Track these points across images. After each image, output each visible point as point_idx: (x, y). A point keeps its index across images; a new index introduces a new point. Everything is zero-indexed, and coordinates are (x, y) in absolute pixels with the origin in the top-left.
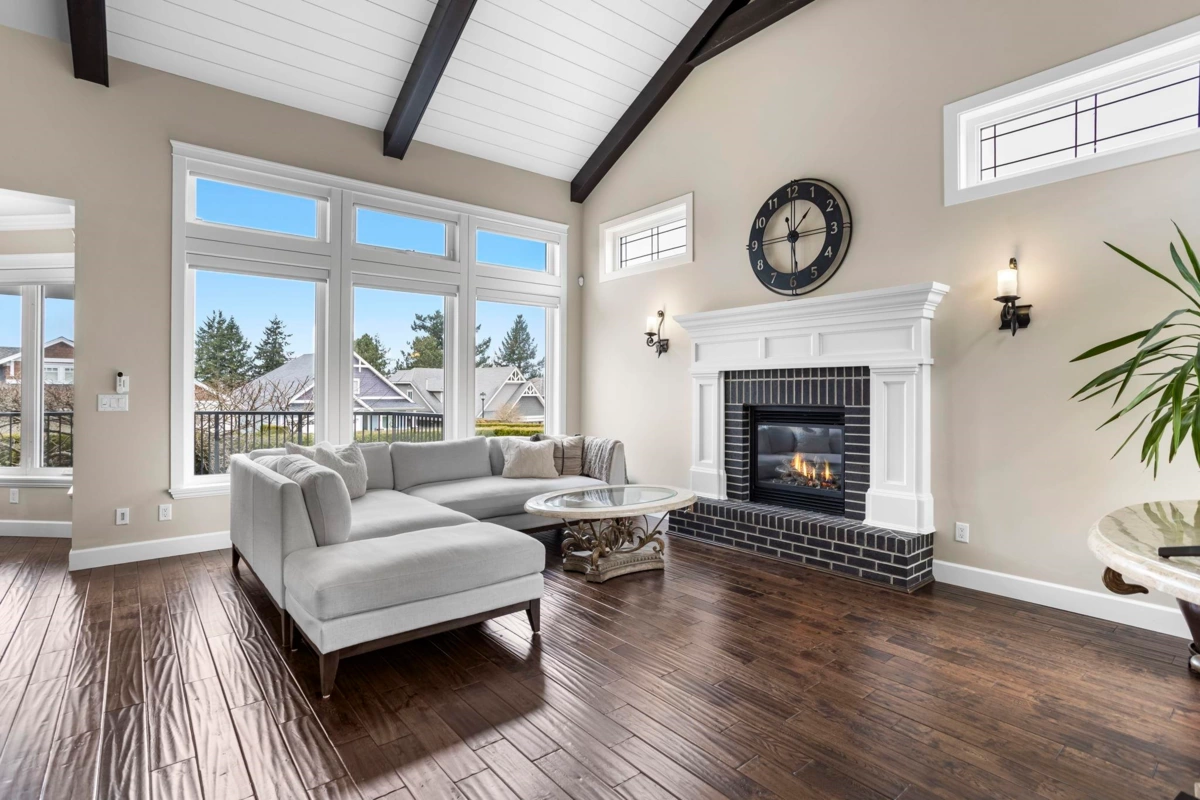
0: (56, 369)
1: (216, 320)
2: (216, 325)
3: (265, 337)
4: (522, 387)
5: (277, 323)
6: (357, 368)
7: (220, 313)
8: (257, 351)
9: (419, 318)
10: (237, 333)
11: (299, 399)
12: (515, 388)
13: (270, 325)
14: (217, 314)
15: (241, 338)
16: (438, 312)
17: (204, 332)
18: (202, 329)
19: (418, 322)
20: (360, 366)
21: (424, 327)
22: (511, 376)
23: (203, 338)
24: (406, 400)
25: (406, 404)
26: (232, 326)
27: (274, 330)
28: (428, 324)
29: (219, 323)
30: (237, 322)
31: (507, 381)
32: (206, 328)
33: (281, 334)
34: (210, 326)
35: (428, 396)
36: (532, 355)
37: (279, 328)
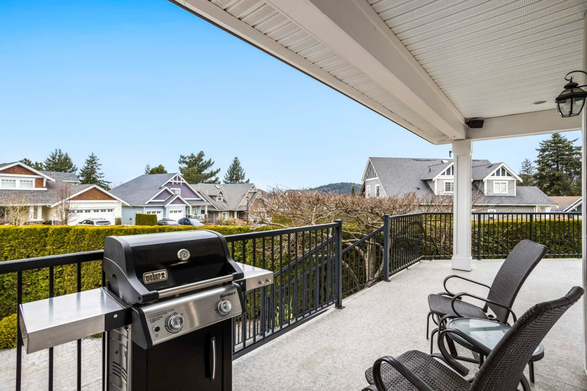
0: (15, 181)
1: (58, 155)
2: (57, 157)
3: (86, 165)
4: (256, 193)
5: (93, 158)
6: (180, 183)
7: (60, 151)
8: (81, 172)
9: (182, 157)
10: (69, 162)
11: (154, 199)
12: (252, 194)
13: (89, 159)
14: (58, 151)
15: (72, 165)
16: (192, 154)
17: (50, 161)
18: (48, 159)
19: (182, 159)
20: (181, 182)
21: (184, 162)
22: (251, 188)
23: (49, 164)
24: (202, 200)
25: (203, 202)
26: (67, 158)
27: (92, 161)
28: (187, 160)
29: (59, 156)
30: (70, 156)
31: (249, 191)
32: (51, 159)
33: (95, 163)
34: (54, 158)
35: (210, 198)
36: (243, 178)
37: (94, 160)
